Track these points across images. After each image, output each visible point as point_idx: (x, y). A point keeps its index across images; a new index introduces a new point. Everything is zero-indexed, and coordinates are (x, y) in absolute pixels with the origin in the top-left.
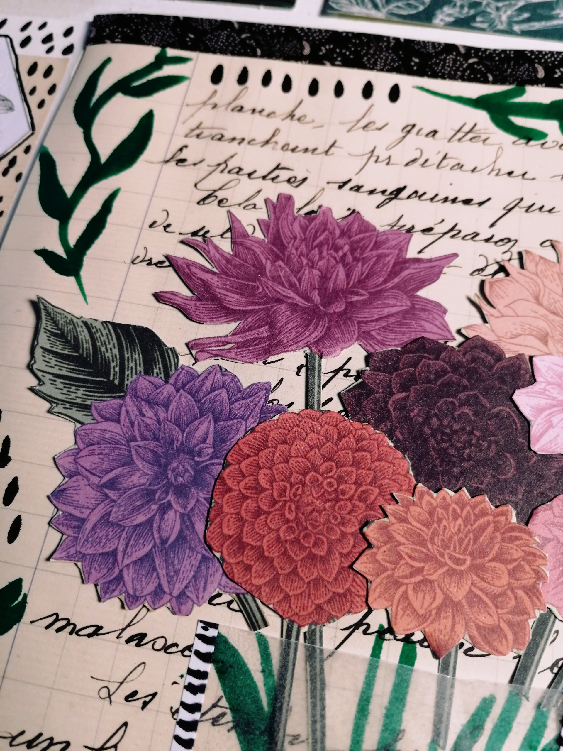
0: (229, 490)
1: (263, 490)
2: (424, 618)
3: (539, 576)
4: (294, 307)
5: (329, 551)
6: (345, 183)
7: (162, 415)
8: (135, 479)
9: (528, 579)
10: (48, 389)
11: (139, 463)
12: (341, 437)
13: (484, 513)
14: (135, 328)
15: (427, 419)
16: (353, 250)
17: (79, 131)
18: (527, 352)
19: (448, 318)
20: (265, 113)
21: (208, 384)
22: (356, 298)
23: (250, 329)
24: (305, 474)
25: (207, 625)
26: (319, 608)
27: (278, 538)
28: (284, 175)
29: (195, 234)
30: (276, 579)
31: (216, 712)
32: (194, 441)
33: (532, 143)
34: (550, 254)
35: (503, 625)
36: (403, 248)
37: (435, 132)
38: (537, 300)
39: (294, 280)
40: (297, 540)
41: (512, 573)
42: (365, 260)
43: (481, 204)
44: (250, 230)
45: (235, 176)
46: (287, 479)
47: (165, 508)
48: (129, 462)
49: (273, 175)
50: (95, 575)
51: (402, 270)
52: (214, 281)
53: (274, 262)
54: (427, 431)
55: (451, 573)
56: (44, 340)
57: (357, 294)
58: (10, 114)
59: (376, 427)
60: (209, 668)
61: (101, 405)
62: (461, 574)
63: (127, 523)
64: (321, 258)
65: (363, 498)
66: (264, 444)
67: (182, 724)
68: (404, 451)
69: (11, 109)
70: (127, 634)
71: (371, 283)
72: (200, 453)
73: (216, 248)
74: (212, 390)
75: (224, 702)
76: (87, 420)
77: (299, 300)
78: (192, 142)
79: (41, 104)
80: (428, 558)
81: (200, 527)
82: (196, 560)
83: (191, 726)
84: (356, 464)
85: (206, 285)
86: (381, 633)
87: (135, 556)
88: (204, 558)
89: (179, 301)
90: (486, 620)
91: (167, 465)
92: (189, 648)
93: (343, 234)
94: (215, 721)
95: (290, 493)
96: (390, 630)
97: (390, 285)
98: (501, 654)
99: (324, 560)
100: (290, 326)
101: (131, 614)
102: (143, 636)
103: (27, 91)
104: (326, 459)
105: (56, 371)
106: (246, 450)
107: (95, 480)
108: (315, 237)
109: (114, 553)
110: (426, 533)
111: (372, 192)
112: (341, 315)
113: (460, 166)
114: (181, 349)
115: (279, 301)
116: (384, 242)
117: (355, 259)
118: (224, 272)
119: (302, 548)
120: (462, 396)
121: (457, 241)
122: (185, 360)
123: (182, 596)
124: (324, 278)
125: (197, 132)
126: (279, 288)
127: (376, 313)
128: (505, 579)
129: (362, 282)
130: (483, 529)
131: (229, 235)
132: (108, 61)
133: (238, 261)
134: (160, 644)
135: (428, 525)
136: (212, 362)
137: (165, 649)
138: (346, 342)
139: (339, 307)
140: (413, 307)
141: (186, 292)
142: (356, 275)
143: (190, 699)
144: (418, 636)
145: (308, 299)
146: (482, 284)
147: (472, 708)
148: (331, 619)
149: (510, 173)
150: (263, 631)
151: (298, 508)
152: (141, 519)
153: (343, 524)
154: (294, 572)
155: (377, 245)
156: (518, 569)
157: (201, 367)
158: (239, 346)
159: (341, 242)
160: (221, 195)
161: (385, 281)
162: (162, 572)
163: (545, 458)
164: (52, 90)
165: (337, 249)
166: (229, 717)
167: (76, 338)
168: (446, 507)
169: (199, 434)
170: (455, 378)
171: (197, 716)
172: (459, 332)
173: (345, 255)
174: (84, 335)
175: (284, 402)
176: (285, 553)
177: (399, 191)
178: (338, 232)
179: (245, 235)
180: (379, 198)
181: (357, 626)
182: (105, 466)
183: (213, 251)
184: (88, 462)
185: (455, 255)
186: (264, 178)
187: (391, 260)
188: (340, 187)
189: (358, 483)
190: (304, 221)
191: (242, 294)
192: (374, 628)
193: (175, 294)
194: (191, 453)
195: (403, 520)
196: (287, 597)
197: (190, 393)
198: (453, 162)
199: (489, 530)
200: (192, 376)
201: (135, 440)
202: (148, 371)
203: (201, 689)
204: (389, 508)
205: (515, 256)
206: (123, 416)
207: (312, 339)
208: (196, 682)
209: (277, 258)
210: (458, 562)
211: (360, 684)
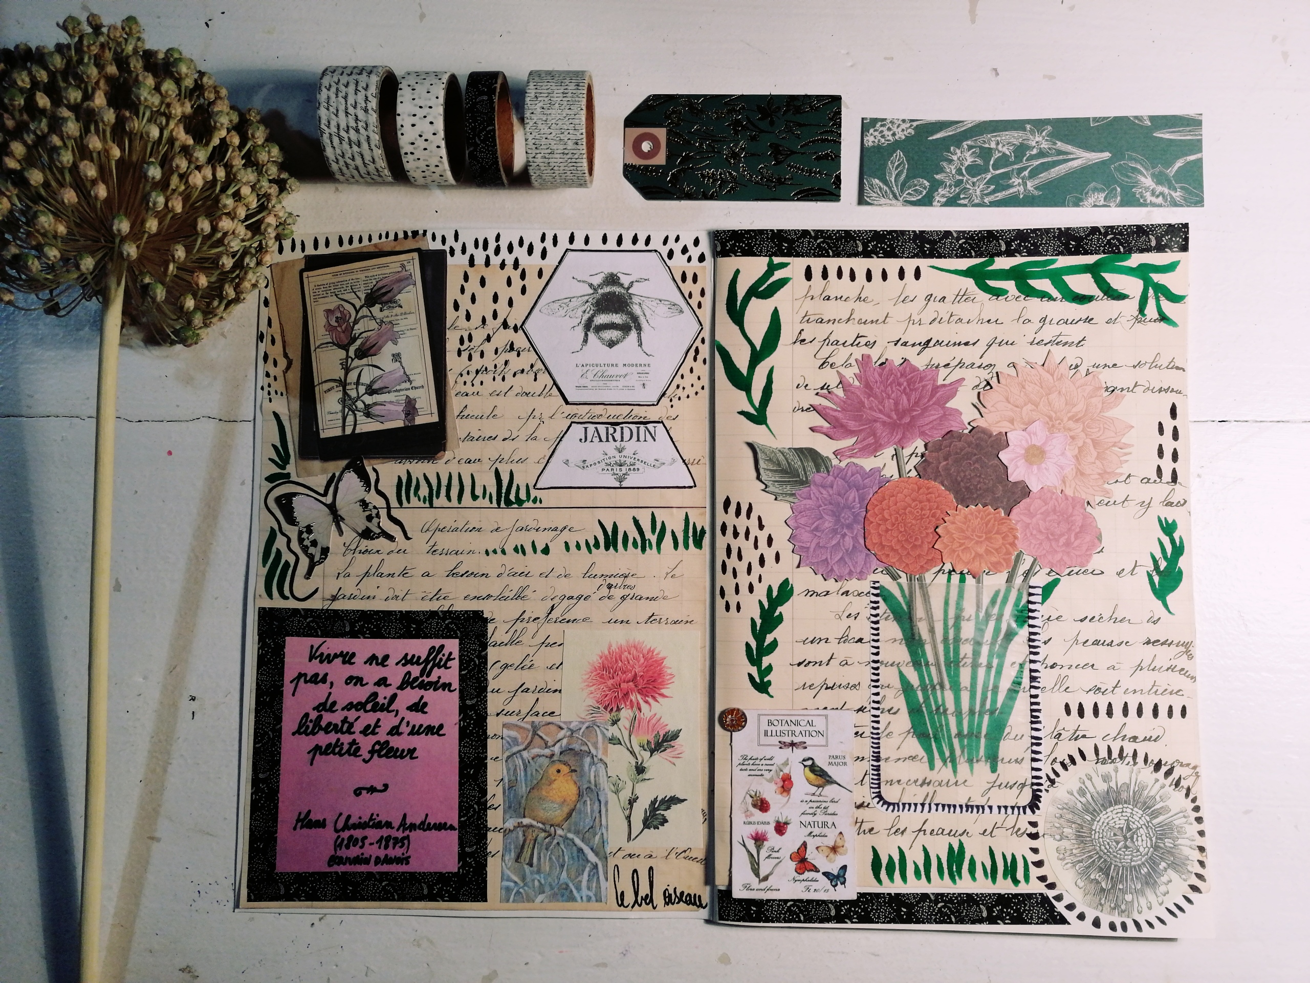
0: (872, 522)
1: (887, 520)
2: (968, 563)
3: (1015, 537)
4: (884, 423)
5: (922, 542)
6: (898, 341)
7: (831, 492)
8: (827, 525)
9: (1010, 539)
10: (771, 489)
11: (827, 517)
12: (919, 489)
13: (989, 514)
14: (806, 449)
15: (959, 472)
16: (909, 385)
17: (736, 328)
18: (1004, 431)
19: (963, 417)
20: (843, 299)
21: (849, 473)
22: (915, 413)
23: (864, 439)
24: (905, 509)
25: (875, 582)
26: (922, 567)
27: (898, 540)
28: (863, 341)
29: (822, 388)
30: (901, 558)
31: (886, 615)
32: (849, 502)
33: (1000, 298)
34: (1012, 371)
35: (1002, 561)
36: (935, 380)
37: (944, 298)
38: (1008, 401)
39: (881, 407)
40: (907, 540)
41: (1003, 538)
42: (916, 390)
43: (974, 344)
44: (852, 382)
45: (835, 347)
46: (898, 513)
47: (844, 536)
48: (822, 518)
49: (856, 343)
50: (821, 571)
51: (936, 393)
52: (839, 415)
53: (868, 398)
54: (959, 479)
55: (977, 542)
56: (762, 464)
57: (915, 410)
58: (682, 315)
59: (935, 481)
60: (879, 599)
61: (800, 492)
62: (981, 542)
63: (828, 545)
64: (893, 392)
65: (934, 516)
66: (884, 499)
67: (873, 622)
68: (949, 491)
69: (681, 312)
70: (841, 592)
71: (921, 403)
72: (853, 507)
73: (837, 396)
74: (853, 475)
75: (888, 611)
76: (796, 501)
77: (885, 418)
78: (805, 326)
79: (700, 305)
80: (967, 538)
81: (862, 541)
82: (863, 556)
83: (877, 622)
84: (929, 500)
85: (837, 419)
86: (950, 572)
87: (836, 559)
88: (867, 555)
89: (825, 430)
90: (994, 559)
91: (839, 516)
92: (869, 593)
93: (902, 375)
94: (886, 619)
95: (900, 519)
96: (954, 570)
97: (931, 403)
98: (1001, 572)
99: (920, 546)
100: (884, 434)
101: (840, 584)
102: (848, 592)
103: (687, 296)
104: (914, 500)
105: (773, 479)
106: (876, 503)
107: (808, 529)
108: (888, 380)
109: (826, 559)
110: (964, 527)
111: (913, 345)
112: (909, 424)
113: (960, 320)
114: (832, 456)
115: (875, 421)
116: (926, 376)
117: (911, 390)
118: (843, 409)
119: (910, 543)
120: (974, 458)
121: (964, 369)
122: (835, 462)
123: (861, 572)
124: (896, 404)
125: (806, 318)
126: (874, 413)
127: (927, 420)
128: (1001, 541)
129: (917, 403)
130: (989, 521)
131: (840, 386)
132: (737, 272)
133: (849, 402)
134: (856, 593)
135: (965, 523)
136: (849, 460)
137: (859, 595)
138: (913, 439)
139: (907, 420)
140: (945, 415)
141: (826, 425)
142: (912, 401)
143: (874, 612)
144: (966, 571)
145: (889, 417)
146: (979, 393)
147: (991, 595)
148: (927, 570)
149: (989, 321)
150: (899, 580)
151: (905, 525)
152: (834, 542)
153: (926, 529)
154: (908, 553)
155: (922, 379)
156: (1007, 536)
157: (843, 464)
158: (861, 450)
159: (902, 380)
160: (830, 360)
161: (929, 401)
162: (850, 564)
163: (1015, 483)
164: (703, 293)
165: (900, 385)
166: (892, 616)
167: (778, 460)
168: (972, 514)
169: (851, 498)
170: (970, 450)
171: (878, 618)
172: (969, 424)
173: (905, 388)
174: (781, 457)
175: (888, 476)
176: (903, 546)
177: (929, 341)
178: (899, 374)
179: (850, 385)
180: (918, 348)
181: (939, 571)
182: (810, 521)
183: (835, 398)
184: (803, 521)
185: (963, 379)
186: (852, 345)
187: (930, 387)
188: (896, 345)
189: (930, 510)
190: (880, 370)
191: (855, 421)
192: (947, 571)
193: (822, 427)
194: (850, 508)
195: (953, 523)
196: (907, 565)
197: (841, 478)
198: (957, 318)
199: (992, 521)
200: (841, 470)
201: (821, 506)
202: (818, 471)
203: (878, 608)
204: (946, 519)
205: (995, 375)
206: (812, 496)
207: (896, 440)
208: (875, 605)
209: (869, 396)
210: (980, 537)
211: (944, 594)
